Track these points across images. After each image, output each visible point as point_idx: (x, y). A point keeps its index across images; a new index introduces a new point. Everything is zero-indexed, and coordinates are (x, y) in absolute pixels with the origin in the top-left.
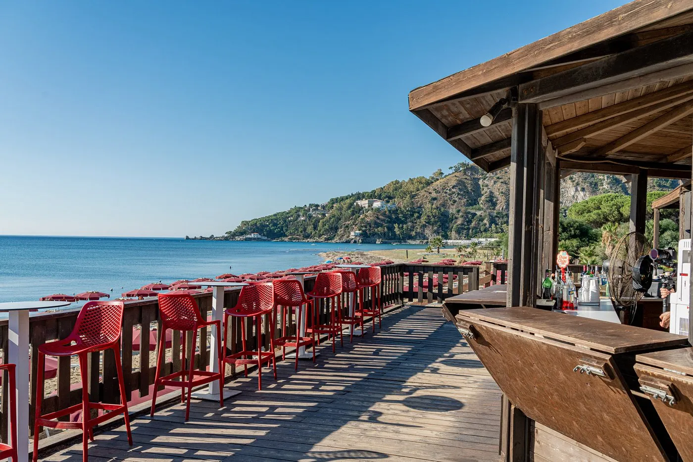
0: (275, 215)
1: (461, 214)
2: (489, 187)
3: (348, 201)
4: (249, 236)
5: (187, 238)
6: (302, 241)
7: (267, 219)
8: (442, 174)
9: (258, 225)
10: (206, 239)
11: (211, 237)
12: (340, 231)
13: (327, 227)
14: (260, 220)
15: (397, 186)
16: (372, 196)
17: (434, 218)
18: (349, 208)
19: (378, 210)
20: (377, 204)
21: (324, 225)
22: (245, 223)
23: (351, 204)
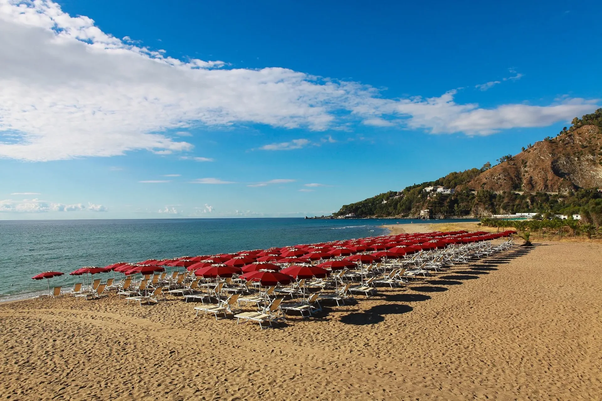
0: (366, 200)
1: (506, 195)
2: (529, 173)
3: (419, 188)
4: (347, 216)
5: (307, 218)
6: (385, 218)
7: (360, 203)
8: (490, 165)
9: (354, 207)
10: (319, 218)
11: (322, 217)
12: (413, 210)
13: (404, 207)
14: (356, 204)
15: (455, 175)
16: (438, 183)
17: (485, 198)
18: (419, 193)
19: (441, 193)
20: (440, 189)
21: (401, 206)
22: (345, 207)
23: (421, 190)
